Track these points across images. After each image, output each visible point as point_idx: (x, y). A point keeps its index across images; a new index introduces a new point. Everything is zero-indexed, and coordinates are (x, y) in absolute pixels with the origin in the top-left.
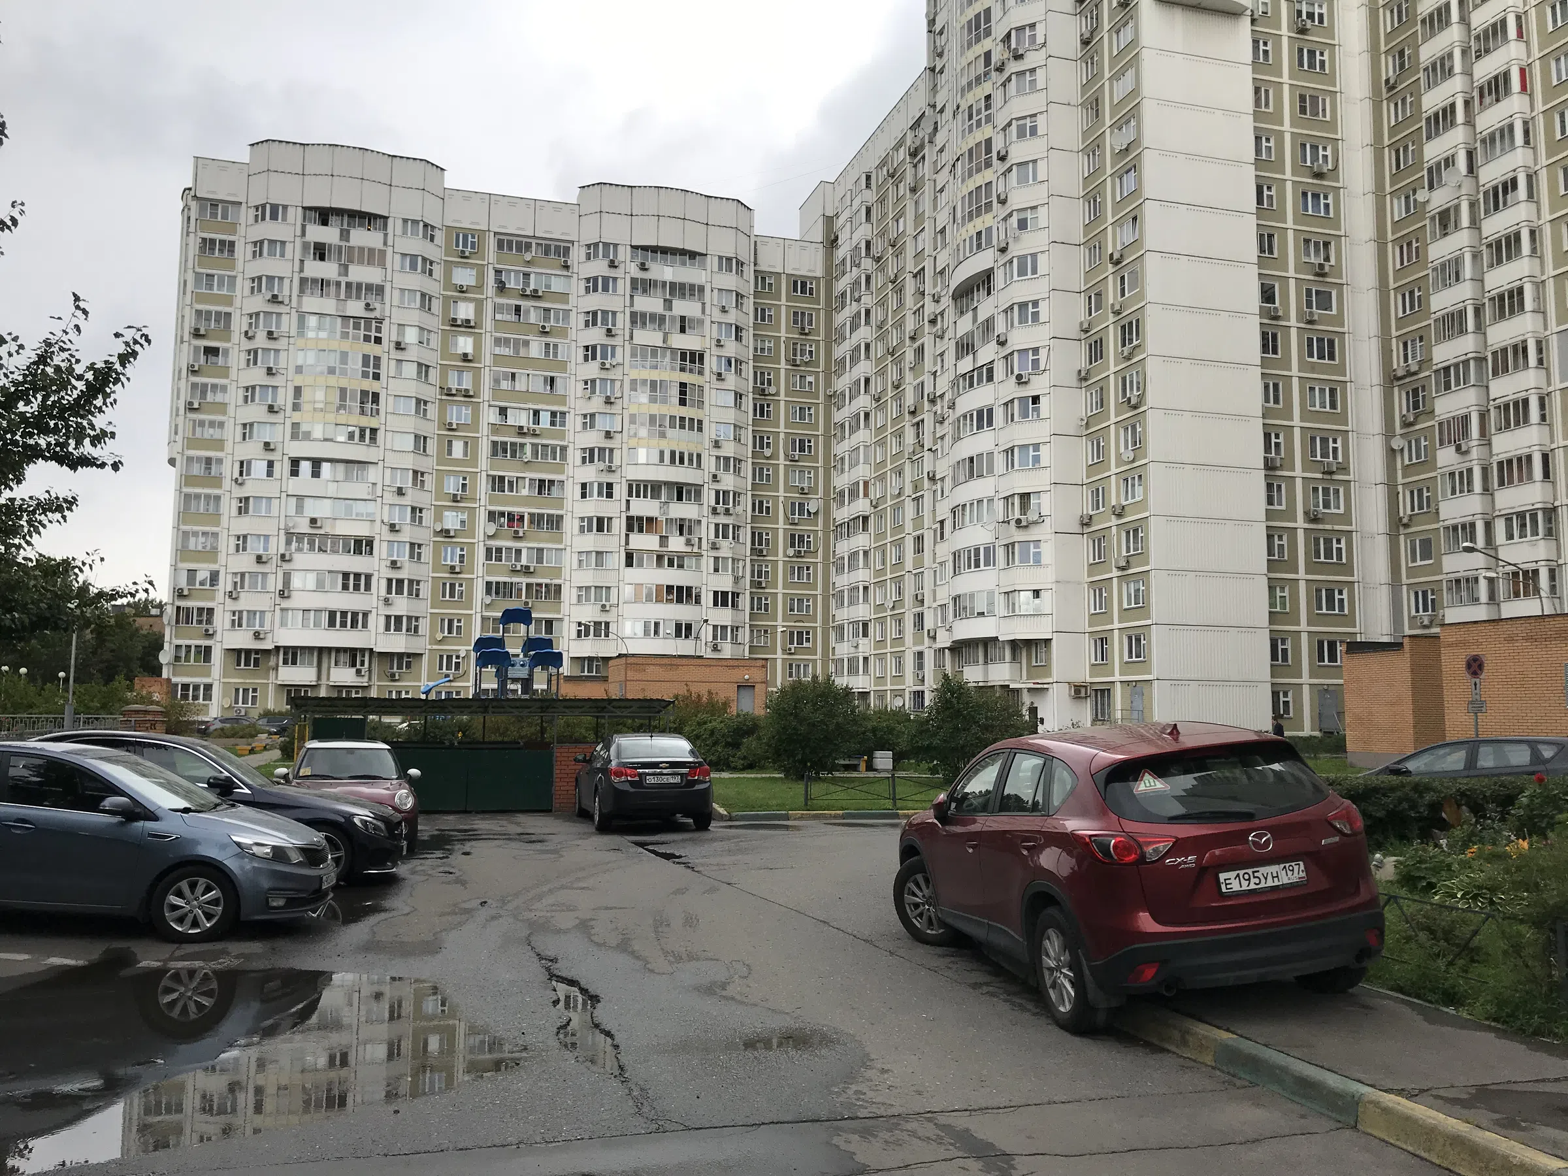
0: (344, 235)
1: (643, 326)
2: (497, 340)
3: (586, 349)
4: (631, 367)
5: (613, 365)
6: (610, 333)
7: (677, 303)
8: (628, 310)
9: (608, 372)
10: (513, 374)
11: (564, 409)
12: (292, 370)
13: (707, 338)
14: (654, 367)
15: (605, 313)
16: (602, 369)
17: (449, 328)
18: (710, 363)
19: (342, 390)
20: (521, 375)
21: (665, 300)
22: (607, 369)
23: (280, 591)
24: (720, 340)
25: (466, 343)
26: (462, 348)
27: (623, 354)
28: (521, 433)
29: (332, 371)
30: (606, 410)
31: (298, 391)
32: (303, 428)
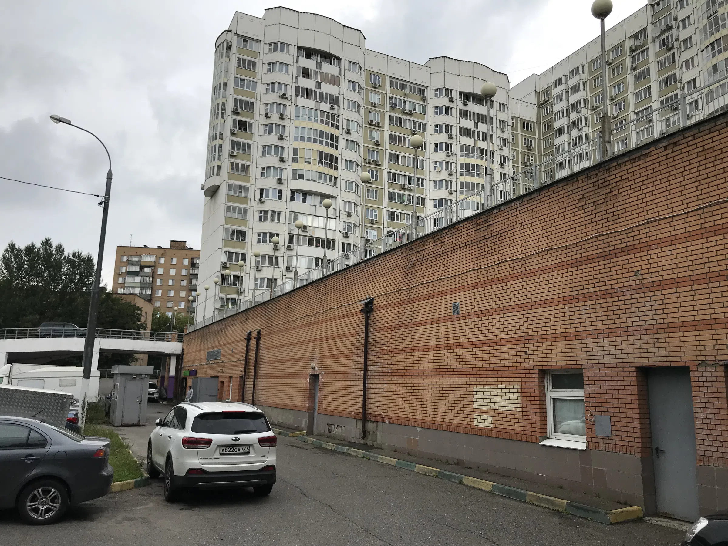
0: (319, 66)
1: (465, 135)
2: (391, 136)
3: (436, 145)
4: (461, 156)
5: (452, 155)
6: (451, 137)
7: (480, 125)
8: (458, 126)
9: (450, 158)
10: (399, 155)
11: (423, 177)
12: (292, 138)
13: (495, 145)
14: (473, 157)
15: (447, 126)
16: (447, 156)
17: (368, 126)
18: (497, 159)
19: (321, 153)
20: (402, 156)
21: (475, 123)
22: (449, 156)
23: (287, 267)
24: (501, 147)
25: (376, 135)
26: (374, 138)
27: (456, 149)
28: (403, 188)
29: (315, 141)
30: (449, 178)
31: (295, 151)
32: (299, 172)
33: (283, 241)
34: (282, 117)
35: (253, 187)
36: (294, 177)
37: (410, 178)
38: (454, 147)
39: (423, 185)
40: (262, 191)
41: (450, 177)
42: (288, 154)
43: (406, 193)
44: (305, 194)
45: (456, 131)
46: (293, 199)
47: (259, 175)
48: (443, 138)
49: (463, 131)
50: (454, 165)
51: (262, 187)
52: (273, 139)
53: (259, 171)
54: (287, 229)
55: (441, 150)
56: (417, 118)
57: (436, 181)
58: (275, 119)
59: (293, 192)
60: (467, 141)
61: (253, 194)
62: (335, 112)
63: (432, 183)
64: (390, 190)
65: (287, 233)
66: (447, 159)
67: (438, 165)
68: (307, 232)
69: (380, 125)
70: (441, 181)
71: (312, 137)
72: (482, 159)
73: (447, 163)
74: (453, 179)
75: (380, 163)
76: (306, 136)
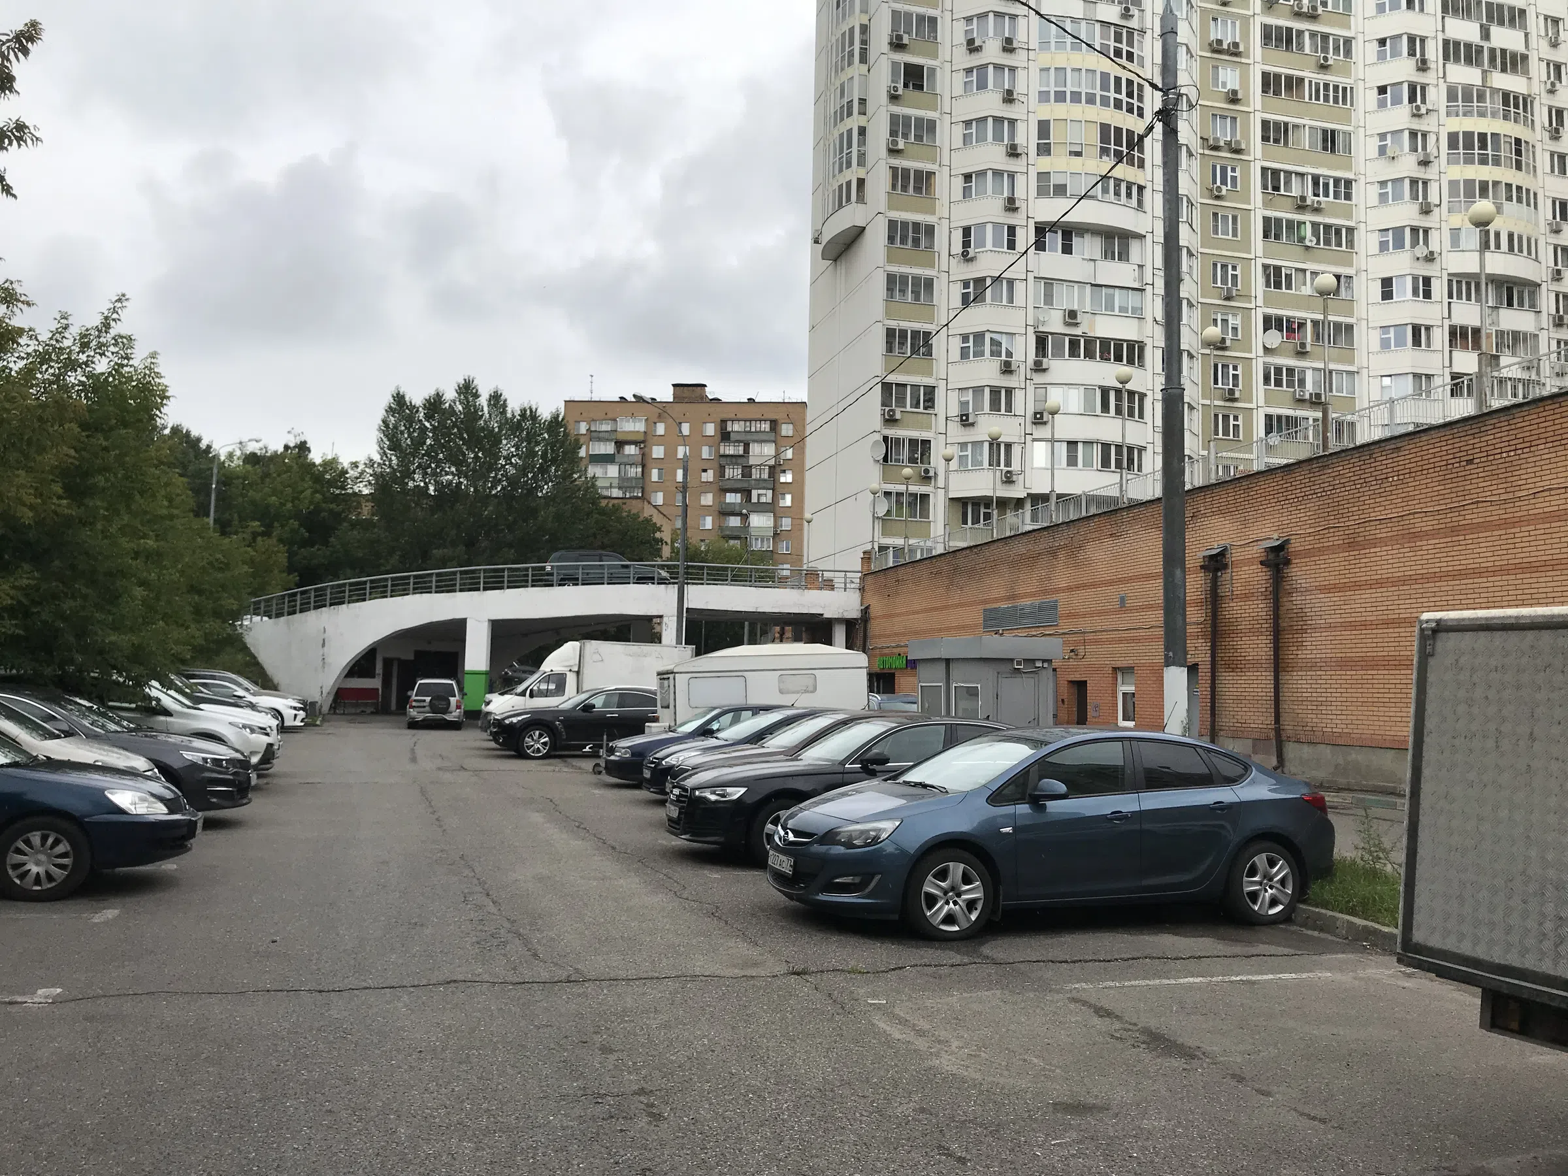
1: (1457, 60)
2: (1265, 76)
3: (1382, 90)
4: (1448, 114)
5: (1428, 111)
6: (1423, 66)
7: (1495, 30)
8: (1440, 37)
9: (1421, 121)
10: (1286, 124)
11: (1350, 176)
12: (1034, 97)
13: (1535, 81)
14: (1482, 114)
15: (1412, 39)
16: (1414, 115)
17: (1209, 55)
18: (1541, 116)
19: (1105, 128)
20: (1296, 126)
21: (1481, 26)
22: (1420, 116)
23: (1036, 414)
24: (1553, 84)
25: (1230, 78)
26: (1224, 84)
27: (1437, 96)
28: (1301, 206)
29: (1091, 100)
30: (1419, 173)
31: (1044, 128)
32: (1055, 180)
33: (1024, 351)
34: (1008, 47)
35: (945, 222)
36: (1042, 192)
37: (1316, 180)
38: (1431, 93)
39: (1348, 197)
40: (967, 231)
41: (1422, 169)
42: (1027, 137)
43: (1308, 217)
44: (1069, 233)
45: (1434, 52)
46: (1040, 245)
47: (958, 193)
48: (1402, 69)
49: (1453, 50)
50: (1431, 139)
51: (965, 224)
52: (989, 103)
53: (959, 182)
54: (1030, 322)
55: (1397, 101)
56: (1332, 26)
57: (1383, 184)
58: (992, 52)
59: (1041, 230)
60: (1464, 75)
61: (947, 241)
62: (1134, 23)
63: (1375, 190)
64: (1269, 213)
65: (1031, 330)
66: (1416, 125)
67: (1389, 141)
68: (1076, 325)
69: (1241, 48)
70: (1397, 181)
71: (1084, 90)
72: (1506, 118)
73: (1413, 134)
74: (1431, 173)
75: (1243, 147)
76: (1069, 89)
